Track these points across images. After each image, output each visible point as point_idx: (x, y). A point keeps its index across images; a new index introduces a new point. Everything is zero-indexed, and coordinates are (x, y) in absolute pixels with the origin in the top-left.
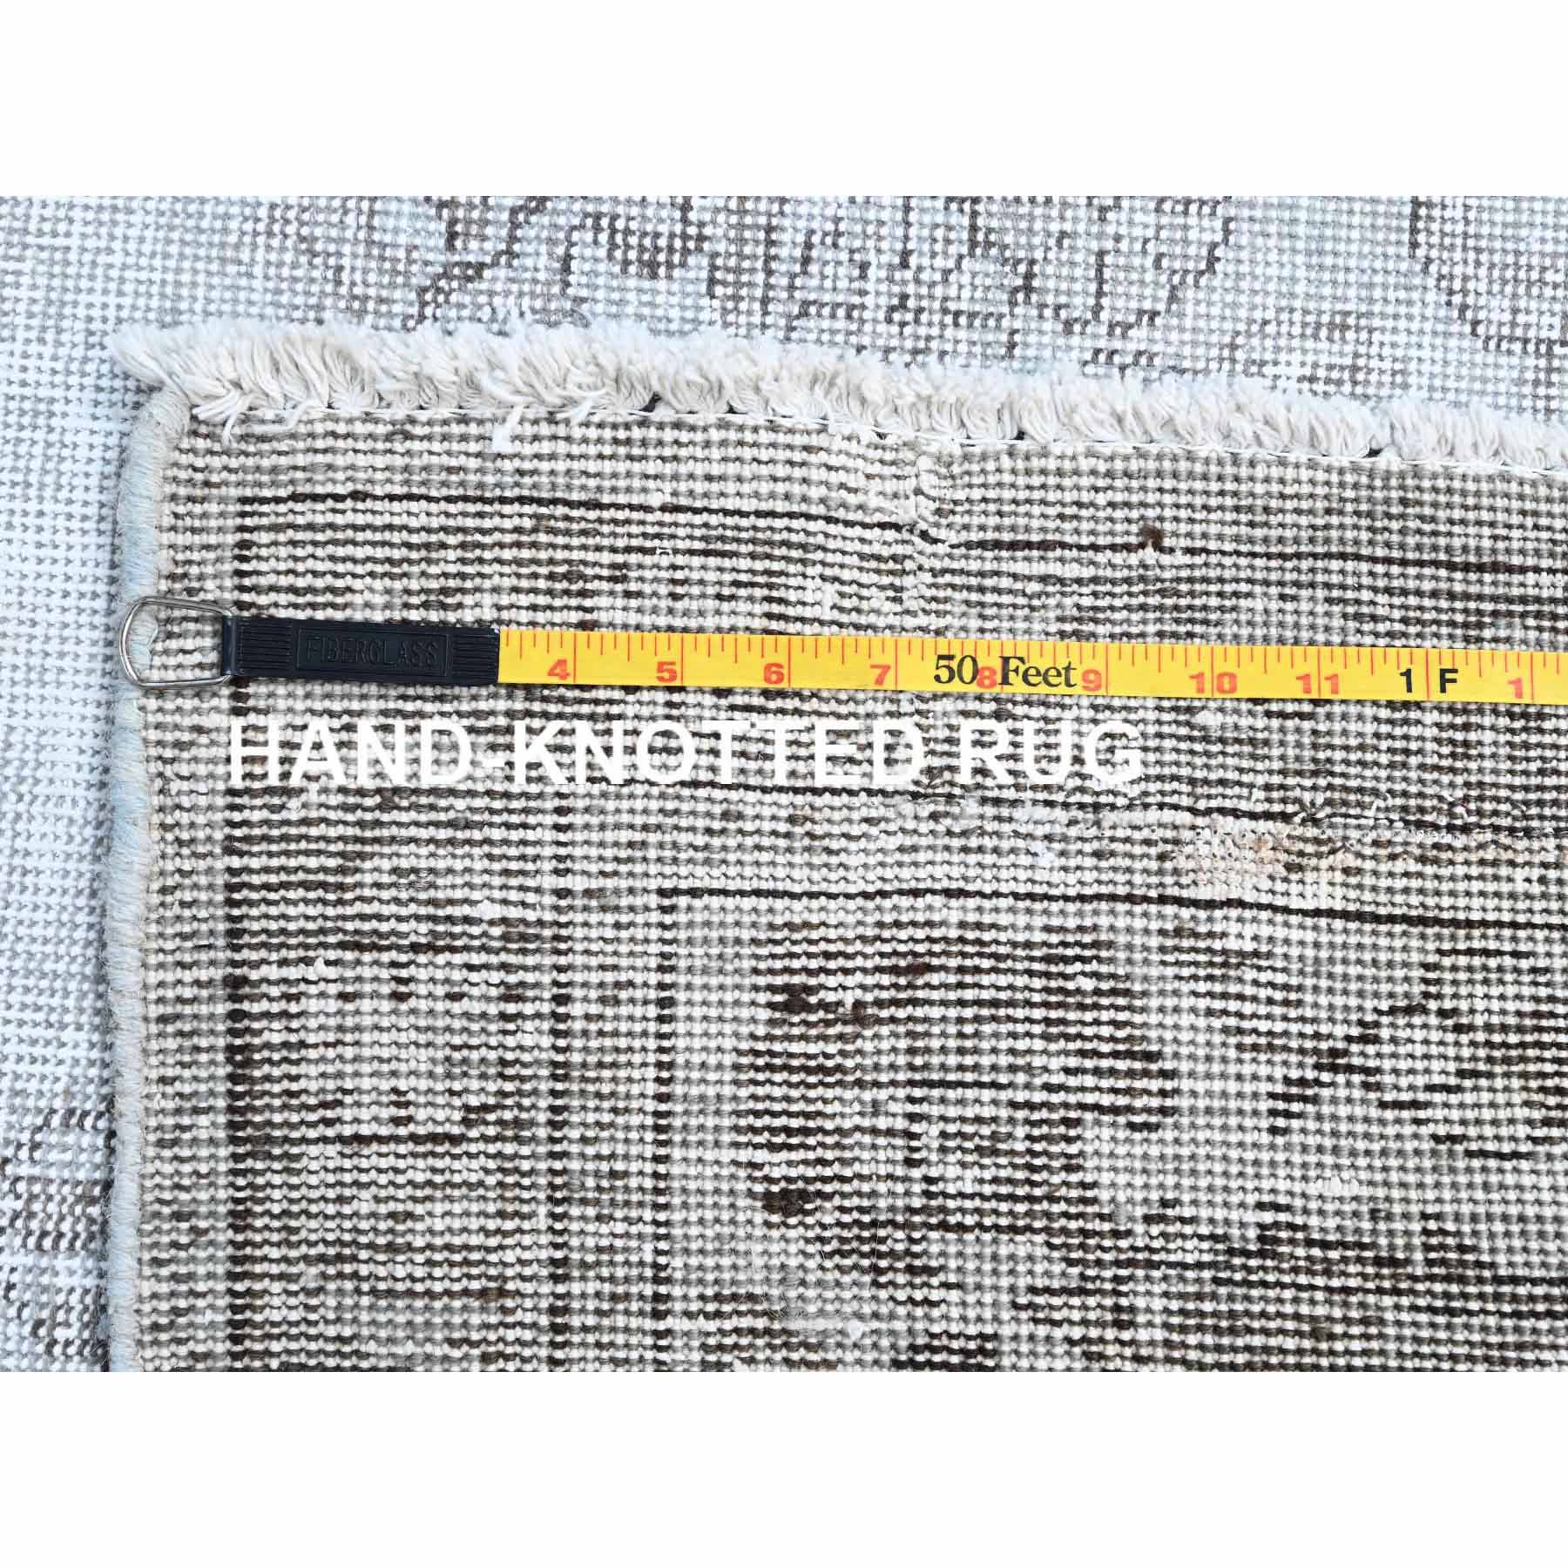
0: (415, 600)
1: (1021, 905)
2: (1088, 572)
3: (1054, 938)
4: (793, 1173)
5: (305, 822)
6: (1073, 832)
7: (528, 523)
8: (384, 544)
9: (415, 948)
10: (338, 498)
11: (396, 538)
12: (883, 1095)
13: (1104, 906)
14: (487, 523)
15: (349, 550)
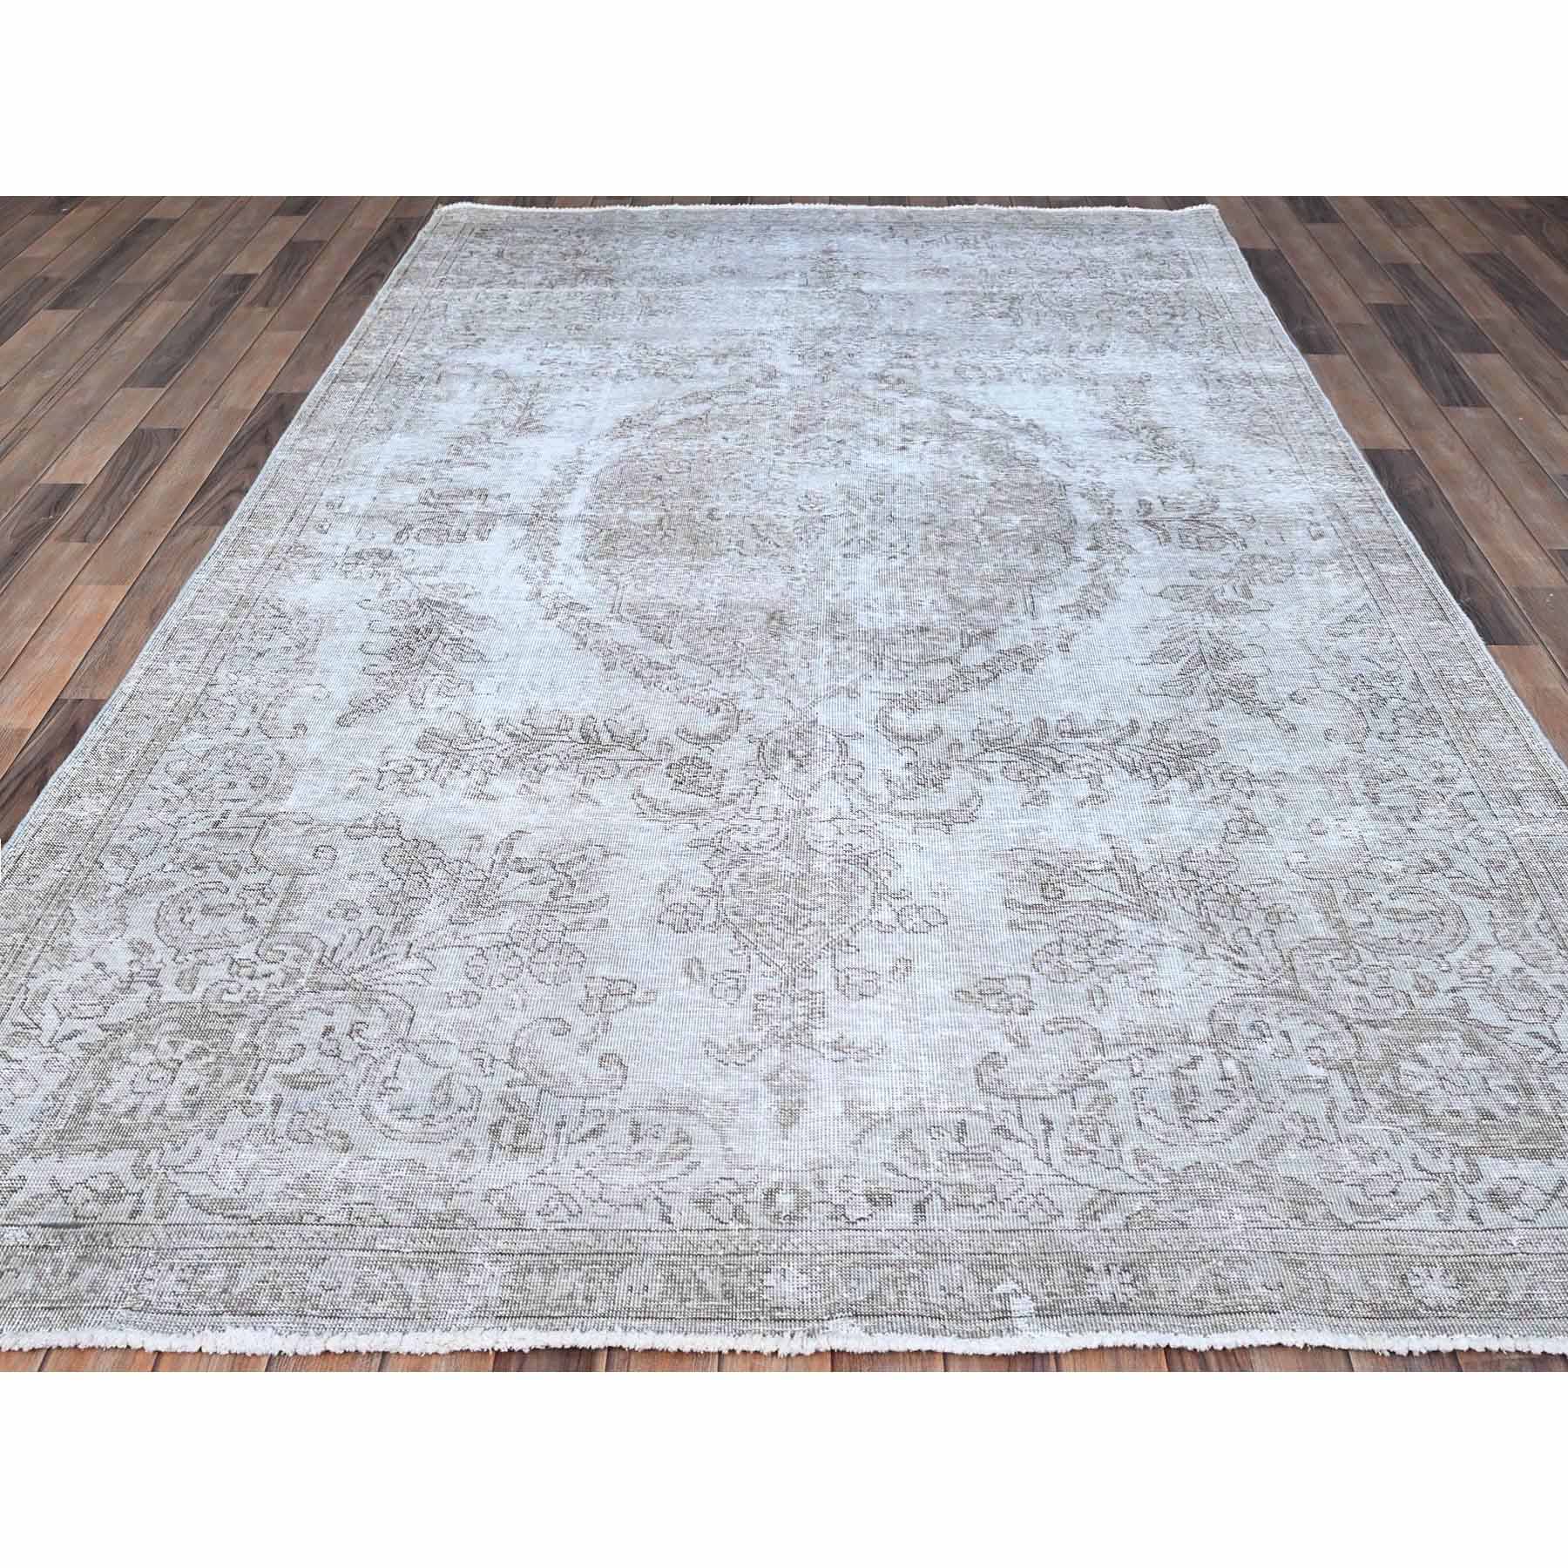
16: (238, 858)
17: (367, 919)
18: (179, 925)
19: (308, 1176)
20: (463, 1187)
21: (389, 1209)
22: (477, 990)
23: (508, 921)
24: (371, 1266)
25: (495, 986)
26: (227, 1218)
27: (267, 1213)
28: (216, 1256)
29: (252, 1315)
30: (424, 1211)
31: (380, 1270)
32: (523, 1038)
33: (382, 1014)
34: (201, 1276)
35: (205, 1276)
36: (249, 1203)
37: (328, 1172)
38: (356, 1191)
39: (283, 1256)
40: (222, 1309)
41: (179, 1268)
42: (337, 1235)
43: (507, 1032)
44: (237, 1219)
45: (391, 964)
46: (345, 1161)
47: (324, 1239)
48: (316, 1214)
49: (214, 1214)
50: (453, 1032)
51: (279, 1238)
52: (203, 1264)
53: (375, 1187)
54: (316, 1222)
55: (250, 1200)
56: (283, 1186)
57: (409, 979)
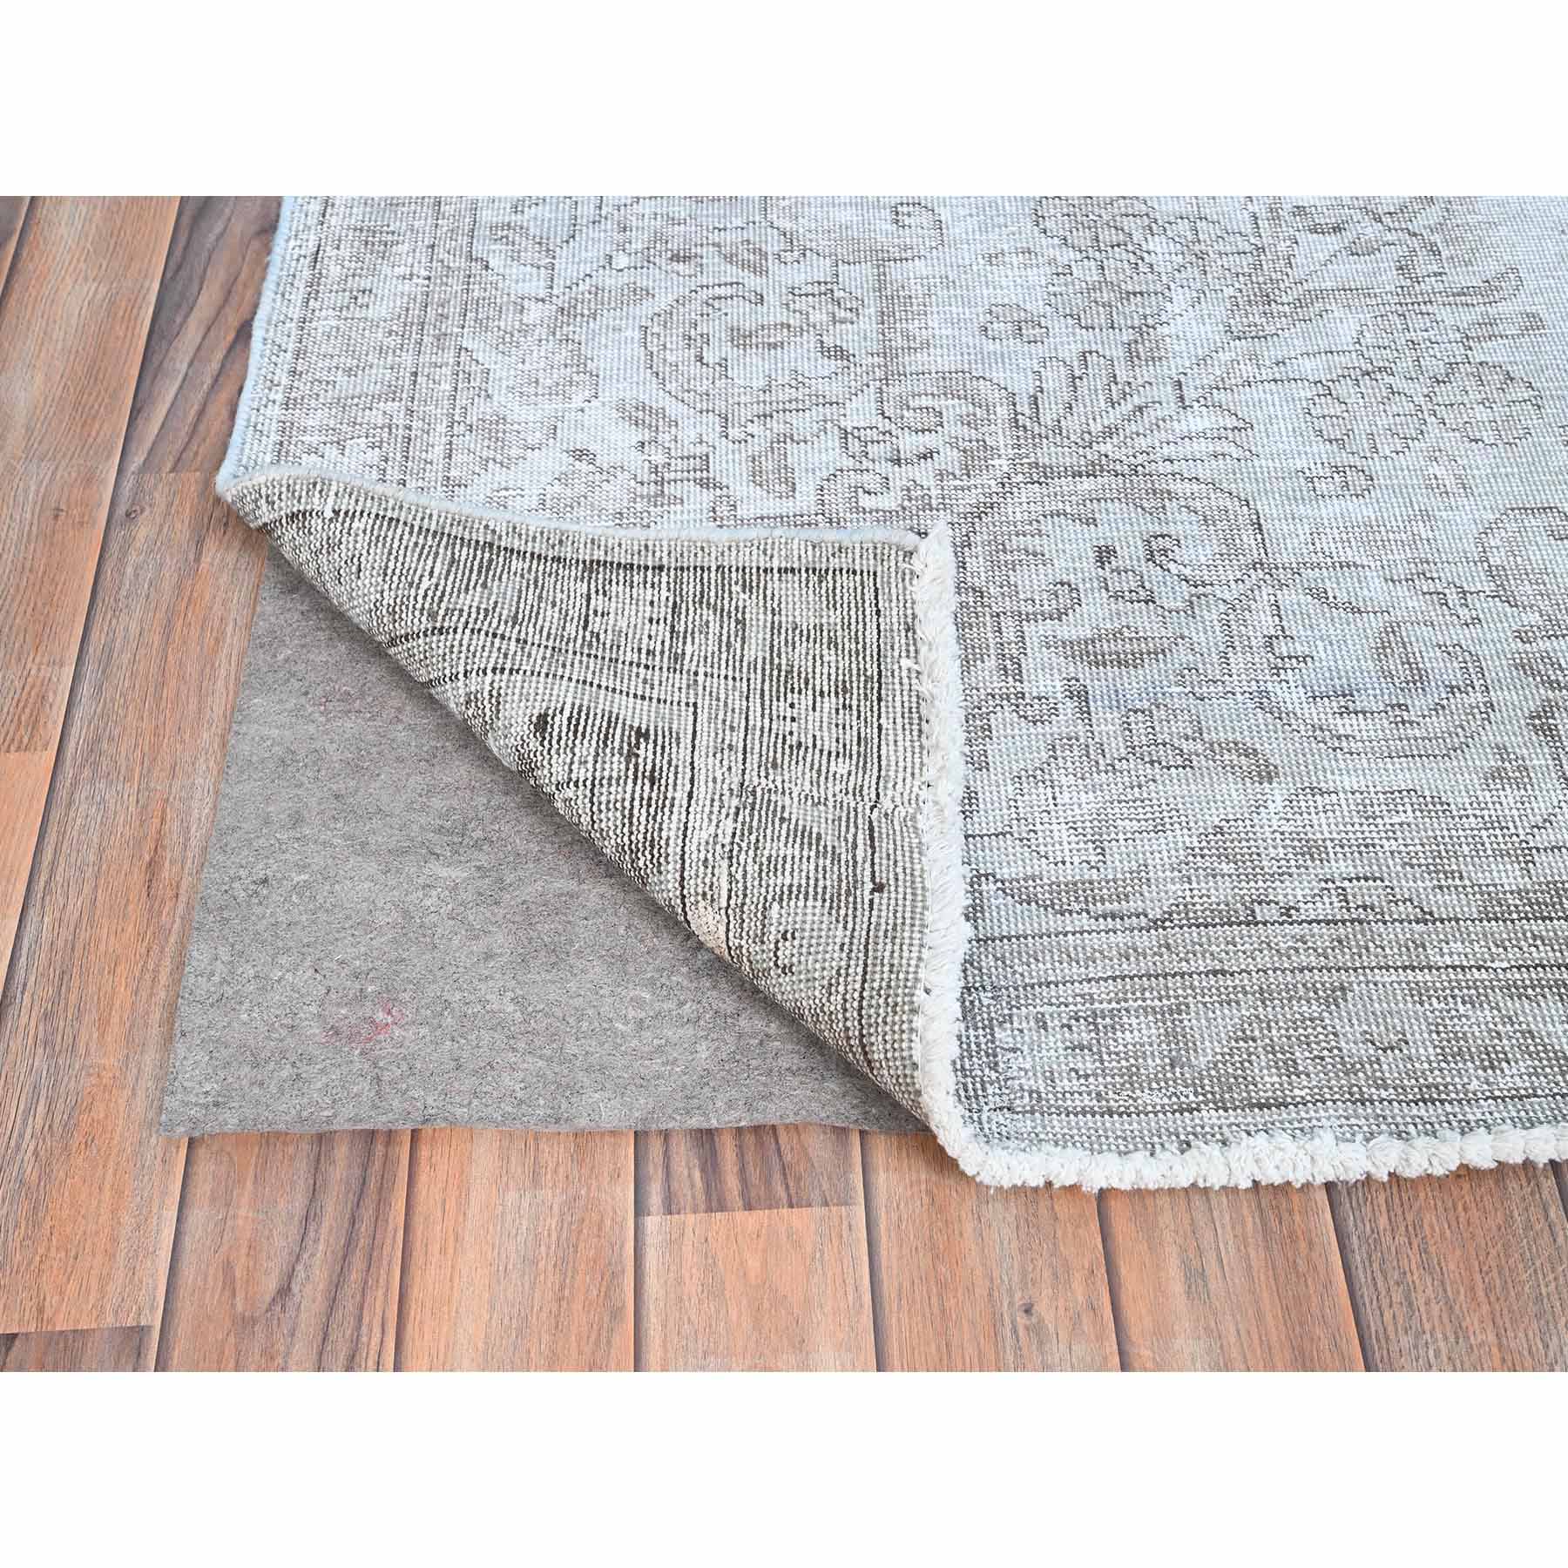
0: (832, 634)
1: (682, 825)
2: (859, 859)
3: (663, 843)
4: (556, 727)
5: (730, 592)
6: (718, 847)
7: (869, 673)
8: (857, 622)
9: (673, 627)
10: (877, 605)
11: (860, 626)
12: (590, 765)
13: (678, 866)
14: (868, 658)
15: (854, 610)
16: (750, 234)
17: (1067, 342)
18: (695, 369)
19: (1219, 830)
21: (1418, 886)
22: (1357, 461)
23: (1344, 325)
24: (1445, 998)
25: (1388, 453)
26: (1101, 920)
27: (1177, 906)
28: (1120, 995)
29: (1261, 1107)
30: (1491, 888)
31: (1469, 1006)
32: (1498, 548)
33: (1193, 517)
34: (1110, 1034)
35: (1119, 1034)
36: (1129, 888)
37: (1256, 821)
38: (1332, 855)
39: (1256, 987)
40: (1192, 1098)
41: (1056, 1022)
42: (1340, 942)
43: (1460, 539)
44: (1122, 919)
45: (1161, 422)
46: (1278, 798)
47: (1320, 951)
48: (1277, 903)
49: (1071, 913)
50: (1353, 543)
51: (1227, 953)
52: (1102, 1011)
53: (1366, 846)
54: (1285, 918)
55: (1128, 881)
56: (1181, 852)
57: (1211, 448)
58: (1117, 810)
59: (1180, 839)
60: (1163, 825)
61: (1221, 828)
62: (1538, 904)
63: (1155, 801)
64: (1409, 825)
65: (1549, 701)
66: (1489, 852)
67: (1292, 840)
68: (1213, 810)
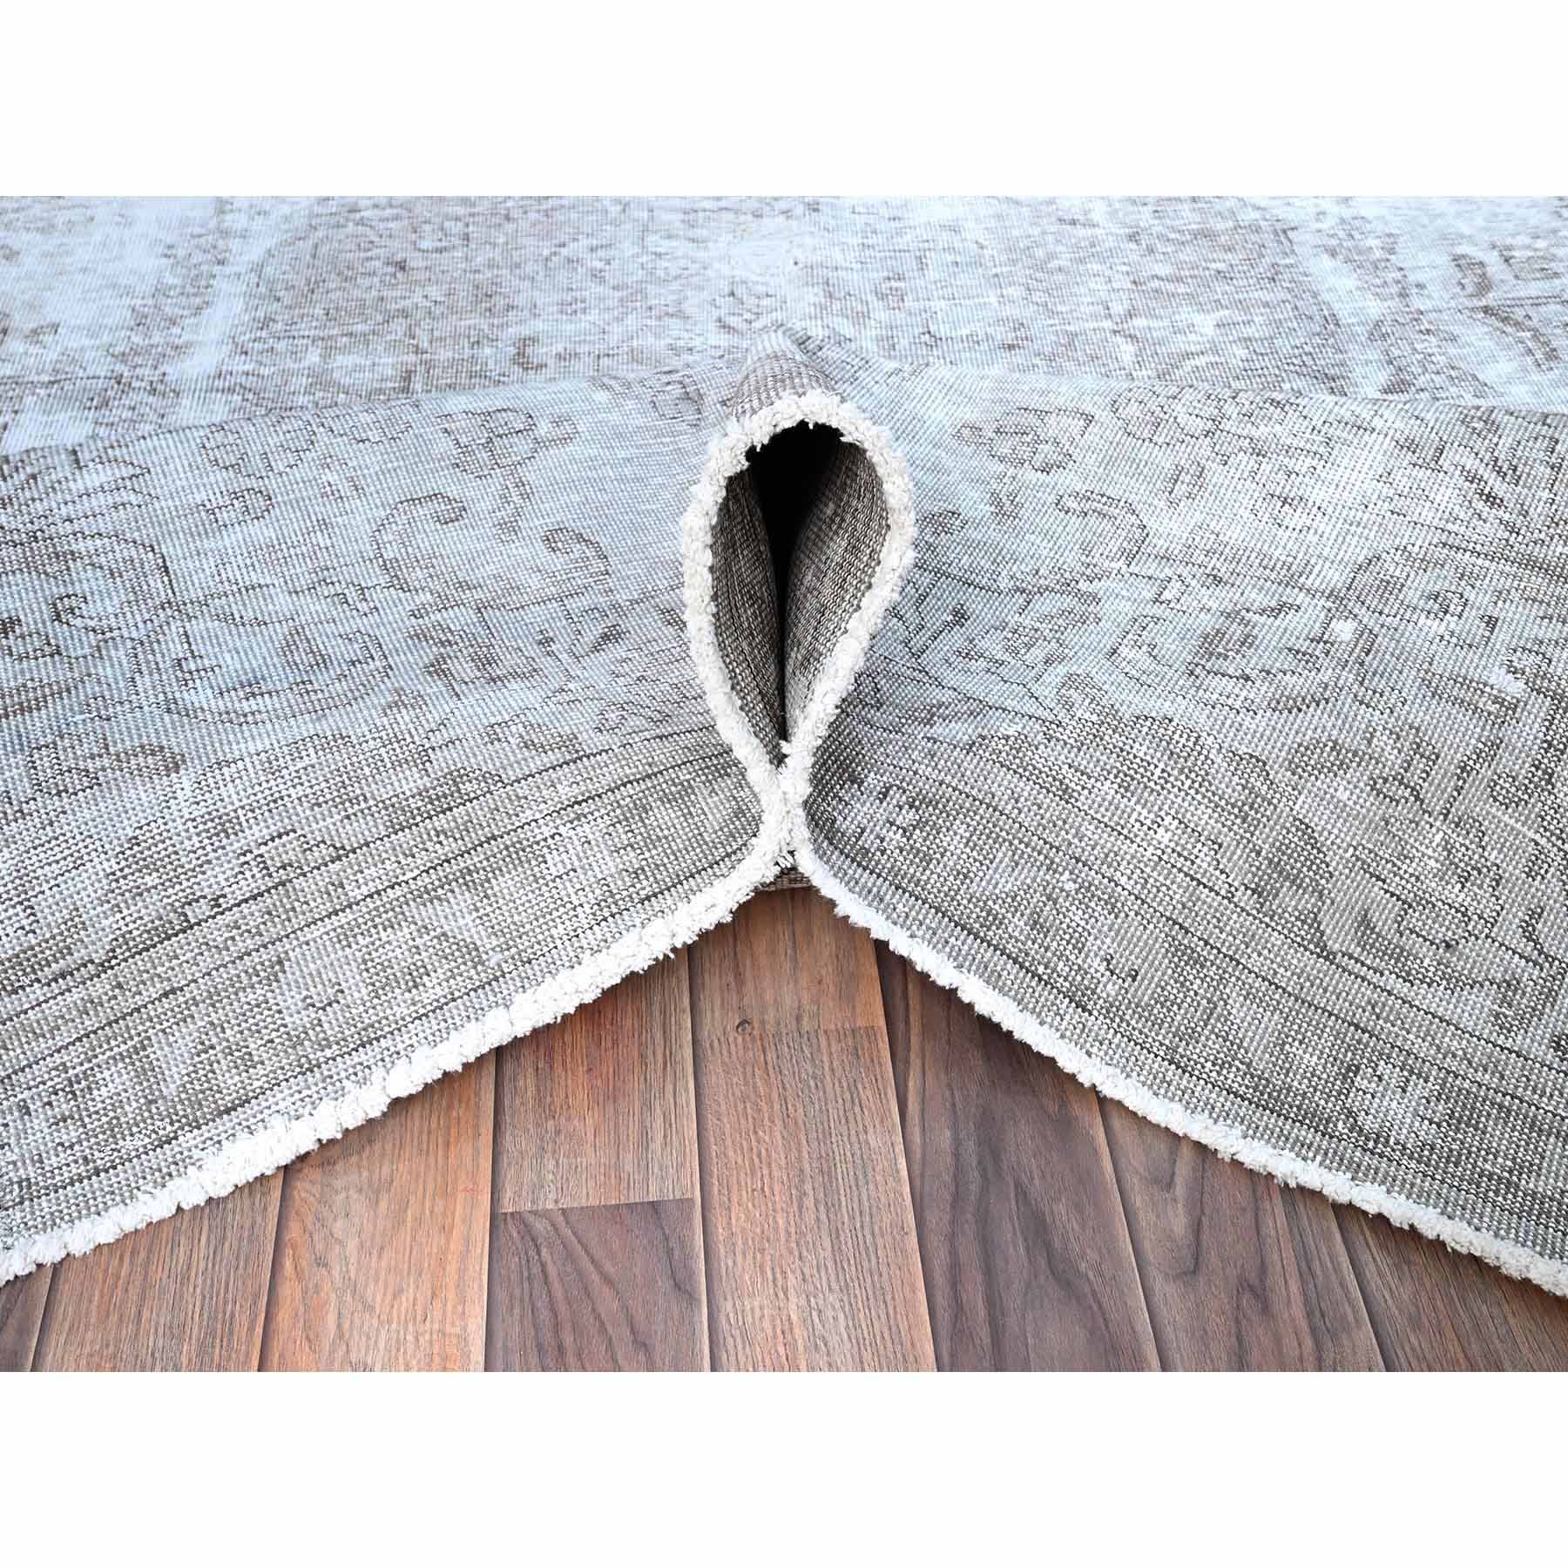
19: (134, 841)
20: (437, 739)
21: (327, 824)
22: (254, 483)
24: (368, 931)
25: (282, 469)
26: (53, 984)
27: (116, 940)
28: (90, 1053)
29: (228, 1111)
30: (394, 800)
31: (389, 930)
32: (390, 543)
33: (99, 573)
34: (88, 1096)
35: (95, 1092)
36: (69, 940)
37: (167, 817)
38: (245, 824)
39: (205, 994)
40: (169, 1128)
41: (38, 1103)
42: (269, 913)
43: (356, 541)
44: (72, 974)
45: (56, 485)
46: (186, 784)
47: (254, 931)
48: (205, 897)
49: (22, 988)
50: (257, 566)
51: (173, 969)
52: (77, 1076)
53: (275, 801)
54: (216, 910)
55: (66, 933)
56: (104, 881)
57: (110, 501)
58: (35, 858)
59: (99, 867)
60: (81, 858)
61: (136, 838)
62: (438, 799)
63: (68, 834)
64: (313, 766)
65: (441, 654)
66: (389, 765)
67: (205, 823)
68: (126, 822)
